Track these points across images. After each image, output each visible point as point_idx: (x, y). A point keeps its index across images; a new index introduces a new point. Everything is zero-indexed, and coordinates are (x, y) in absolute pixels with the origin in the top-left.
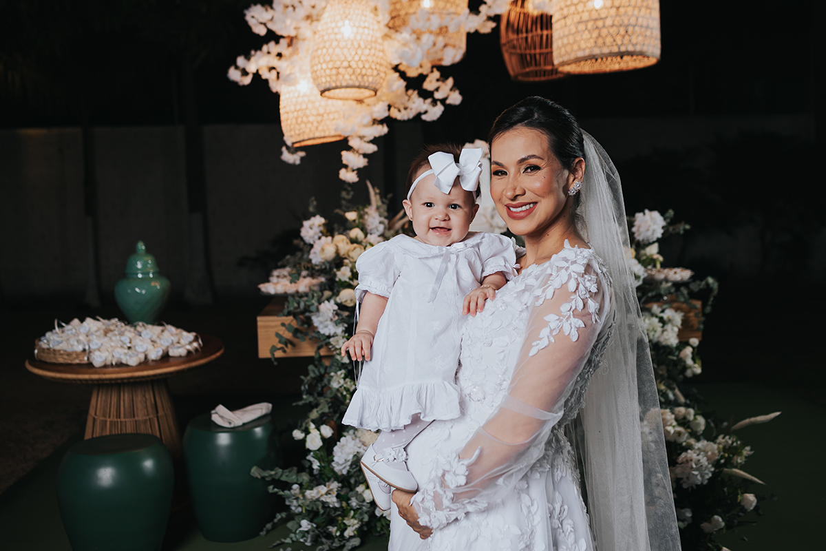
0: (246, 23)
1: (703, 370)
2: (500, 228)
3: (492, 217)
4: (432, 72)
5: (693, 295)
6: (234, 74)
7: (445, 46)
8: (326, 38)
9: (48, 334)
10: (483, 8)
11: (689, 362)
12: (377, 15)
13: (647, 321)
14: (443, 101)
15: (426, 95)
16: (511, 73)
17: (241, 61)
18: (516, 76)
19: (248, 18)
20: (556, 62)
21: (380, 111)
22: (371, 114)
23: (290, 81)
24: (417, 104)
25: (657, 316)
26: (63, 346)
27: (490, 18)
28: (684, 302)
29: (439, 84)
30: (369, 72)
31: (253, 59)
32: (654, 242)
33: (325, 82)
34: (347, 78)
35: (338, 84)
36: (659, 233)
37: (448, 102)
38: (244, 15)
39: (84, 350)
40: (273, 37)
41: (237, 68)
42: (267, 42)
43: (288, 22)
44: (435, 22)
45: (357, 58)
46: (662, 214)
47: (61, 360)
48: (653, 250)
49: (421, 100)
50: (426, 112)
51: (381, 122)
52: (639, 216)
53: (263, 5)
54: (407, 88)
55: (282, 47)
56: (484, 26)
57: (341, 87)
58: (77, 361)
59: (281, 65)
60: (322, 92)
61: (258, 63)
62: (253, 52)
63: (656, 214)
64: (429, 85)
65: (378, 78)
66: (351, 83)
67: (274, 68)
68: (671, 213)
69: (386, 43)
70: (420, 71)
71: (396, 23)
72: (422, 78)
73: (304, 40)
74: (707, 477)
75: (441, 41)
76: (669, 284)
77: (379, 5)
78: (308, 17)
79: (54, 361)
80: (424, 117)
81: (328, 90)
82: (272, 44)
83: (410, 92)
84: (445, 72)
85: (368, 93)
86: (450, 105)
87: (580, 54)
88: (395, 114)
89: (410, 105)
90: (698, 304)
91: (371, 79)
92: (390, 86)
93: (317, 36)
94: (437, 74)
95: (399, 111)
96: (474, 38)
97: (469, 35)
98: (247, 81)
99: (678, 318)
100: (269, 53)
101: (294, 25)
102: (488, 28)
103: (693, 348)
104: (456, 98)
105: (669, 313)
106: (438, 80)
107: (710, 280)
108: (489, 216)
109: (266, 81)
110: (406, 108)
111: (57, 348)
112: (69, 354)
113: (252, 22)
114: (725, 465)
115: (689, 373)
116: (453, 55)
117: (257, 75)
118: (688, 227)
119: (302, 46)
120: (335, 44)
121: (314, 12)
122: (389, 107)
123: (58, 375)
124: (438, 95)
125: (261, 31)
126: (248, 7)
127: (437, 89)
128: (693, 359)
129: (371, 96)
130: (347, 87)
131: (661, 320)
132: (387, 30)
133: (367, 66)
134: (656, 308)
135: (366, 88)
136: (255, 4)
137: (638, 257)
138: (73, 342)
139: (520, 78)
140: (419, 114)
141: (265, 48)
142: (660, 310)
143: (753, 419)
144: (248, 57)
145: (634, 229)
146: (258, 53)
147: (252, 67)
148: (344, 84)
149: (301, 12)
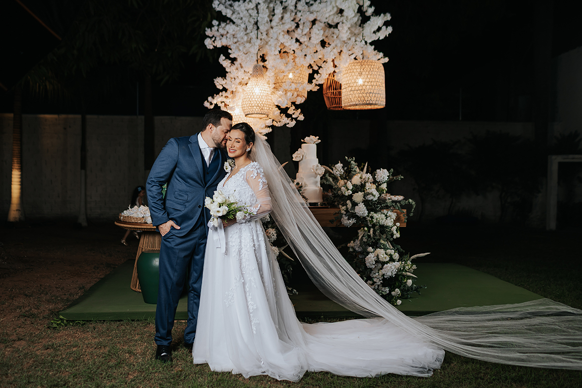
0: (215, 84)
1: (400, 236)
2: (319, 175)
3: (316, 170)
4: (292, 106)
5: (402, 207)
6: (206, 104)
7: (298, 96)
8: (249, 94)
9: (125, 212)
10: (314, 81)
11: (395, 232)
12: (269, 84)
13: (379, 215)
14: (296, 119)
15: (289, 116)
16: (328, 107)
17: (210, 99)
18: (329, 108)
19: (215, 82)
20: (343, 105)
21: (269, 122)
22: (265, 124)
23: (232, 109)
24: (285, 120)
25: (384, 214)
26: (135, 215)
27: (316, 85)
28: (398, 209)
29: (295, 111)
30: (266, 108)
31: (215, 98)
32: (384, 182)
33: (248, 111)
34: (257, 110)
35: (253, 112)
36: (386, 178)
37: (298, 119)
38: (214, 81)
39: (143, 217)
40: (225, 90)
41: (208, 101)
42: (222, 92)
43: (233, 86)
44: (294, 86)
45: (261, 103)
46: (388, 171)
47: (133, 221)
48: (384, 186)
49: (286, 118)
50: (288, 124)
51: (269, 127)
52: (378, 171)
53: (222, 77)
54: (281, 113)
55: (228, 94)
56: (314, 88)
57: (254, 114)
58: (140, 222)
59: (227, 101)
60: (246, 115)
61: (217, 100)
62: (215, 95)
63: (385, 170)
64: (290, 112)
65: (269, 111)
66: (258, 112)
67: (224, 102)
68: (392, 170)
69: (272, 96)
70: (286, 106)
71: (277, 86)
72: (287, 109)
73: (238, 92)
74: (394, 273)
75: (296, 94)
76: (390, 201)
77: (270, 80)
78: (240, 83)
79: (130, 221)
80: (287, 125)
81: (249, 114)
82: (224, 92)
83: (282, 114)
84: (297, 107)
85: (264, 116)
86: (299, 120)
87: (351, 103)
88: (275, 124)
89: (282, 120)
90: (405, 211)
91: (266, 111)
92: (273, 113)
93: (245, 93)
94: (294, 107)
95: (277, 122)
96: (310, 93)
97: (308, 92)
98: (212, 107)
99: (394, 216)
100: (222, 96)
101: (235, 87)
102: (316, 89)
103: (397, 227)
104: (301, 118)
105: (390, 213)
106: (294, 110)
107: (410, 200)
108: (315, 169)
109: (220, 107)
110: (280, 122)
111: (131, 216)
112: (137, 219)
113: (217, 84)
114: (403, 271)
115: (395, 237)
116: (300, 101)
117: (216, 105)
118: (402, 177)
119: (238, 95)
120: (252, 97)
121: (243, 81)
122: (273, 120)
123: (133, 226)
124: (294, 116)
125: (221, 88)
126: (216, 78)
127: (293, 114)
128: (397, 231)
129: (266, 117)
130: (257, 114)
131: (386, 216)
132: (273, 90)
133: (265, 105)
134: (385, 211)
135: (264, 114)
136: (219, 77)
137: (377, 189)
138: (139, 213)
139: (332, 109)
140: (286, 124)
141: (221, 94)
142: (387, 212)
143: (418, 255)
144: (213, 98)
145: (376, 177)
146: (218, 95)
147: (214, 102)
148: (256, 112)
149: (238, 81)
